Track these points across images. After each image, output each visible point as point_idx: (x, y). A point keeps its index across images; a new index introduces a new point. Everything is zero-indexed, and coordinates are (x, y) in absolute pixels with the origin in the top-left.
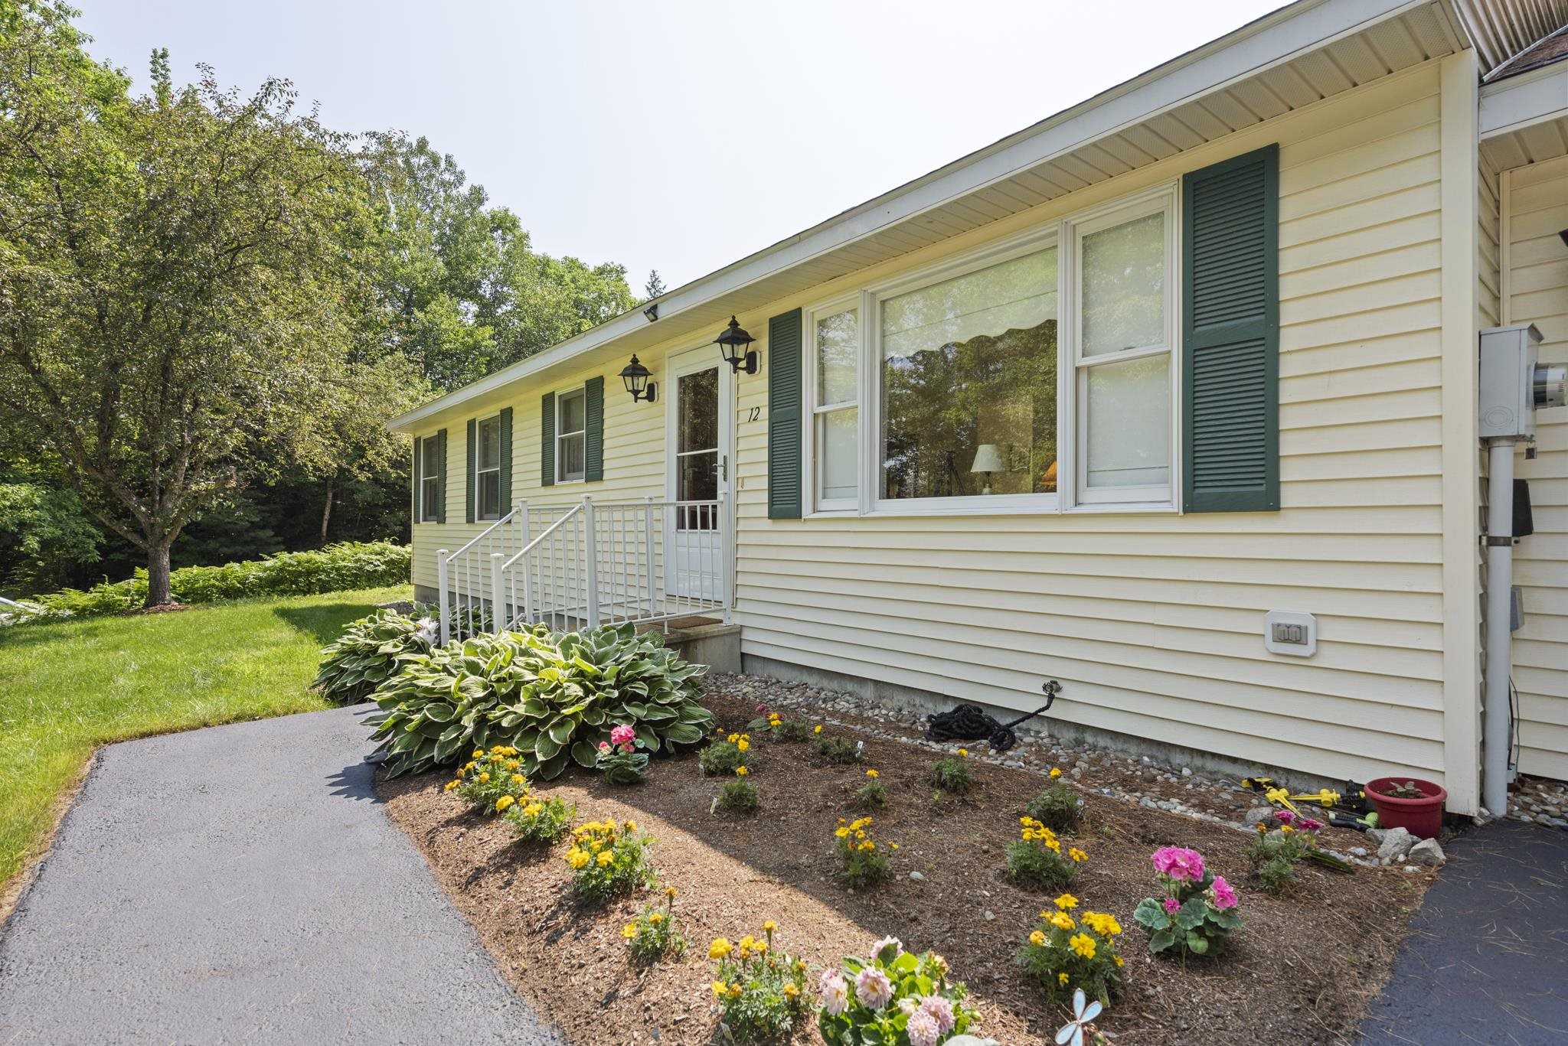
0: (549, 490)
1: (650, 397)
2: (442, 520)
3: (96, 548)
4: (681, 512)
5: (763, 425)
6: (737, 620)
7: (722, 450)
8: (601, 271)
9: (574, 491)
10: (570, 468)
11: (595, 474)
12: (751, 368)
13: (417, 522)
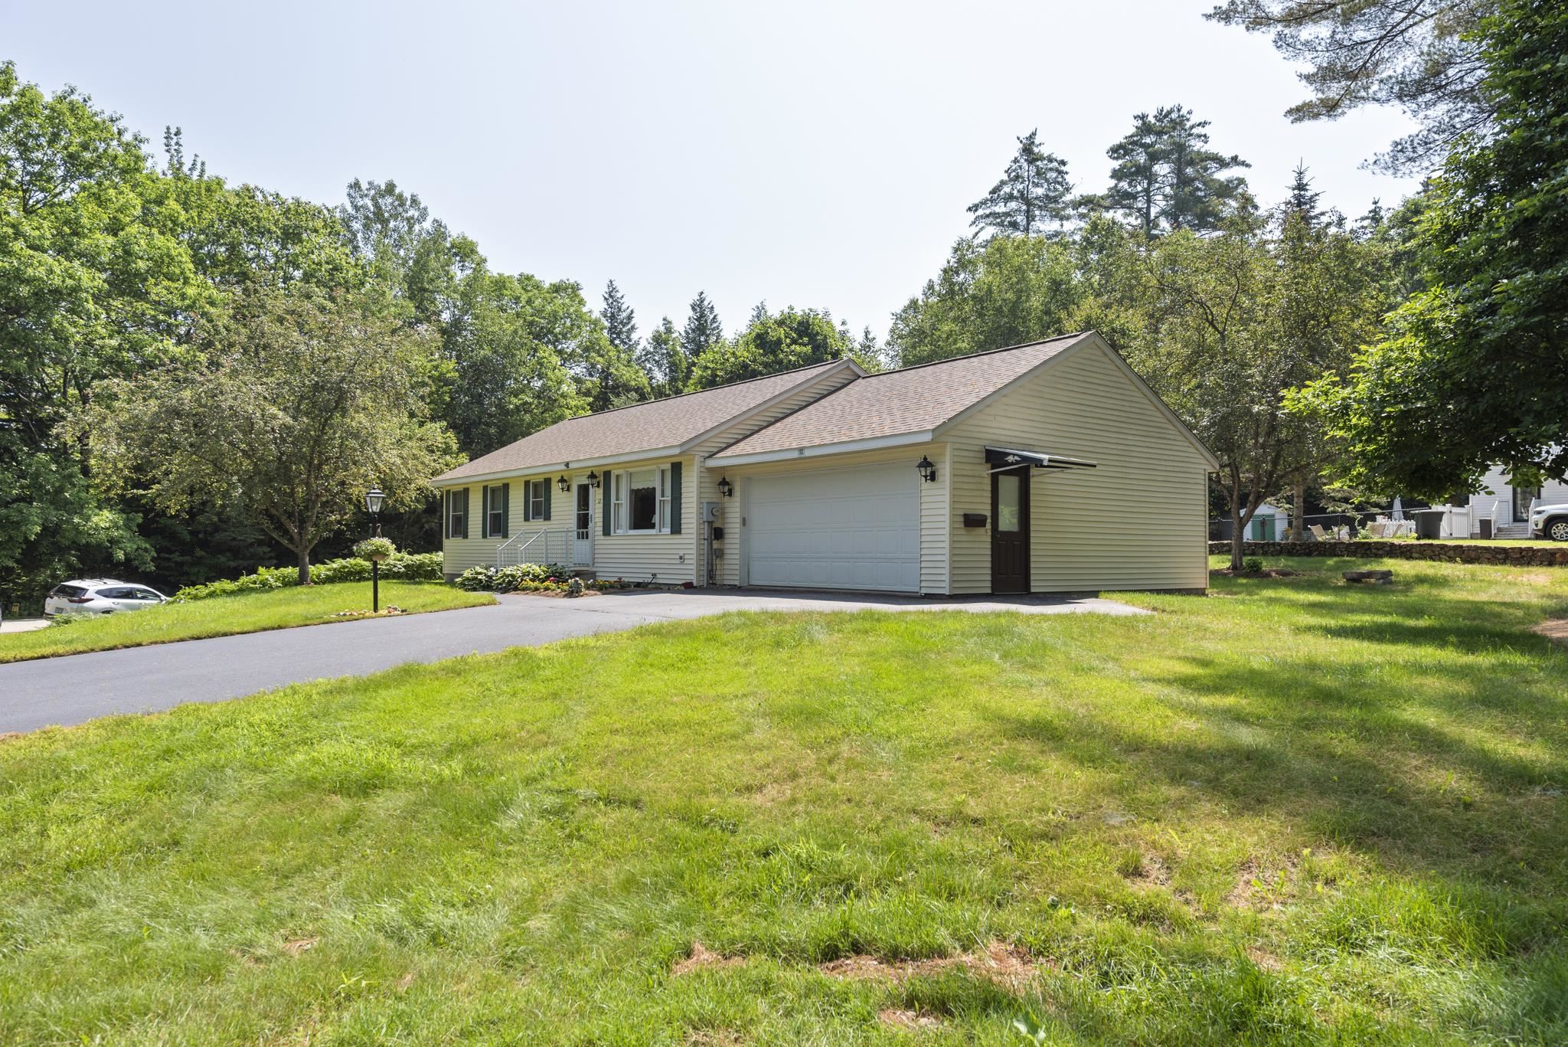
0: (527, 523)
1: (568, 490)
2: (466, 536)
3: (152, 560)
4: (578, 533)
5: (601, 505)
6: (595, 569)
7: (590, 512)
8: (557, 289)
9: (539, 524)
10: (537, 514)
11: (548, 517)
12: (598, 486)
13: (447, 537)
